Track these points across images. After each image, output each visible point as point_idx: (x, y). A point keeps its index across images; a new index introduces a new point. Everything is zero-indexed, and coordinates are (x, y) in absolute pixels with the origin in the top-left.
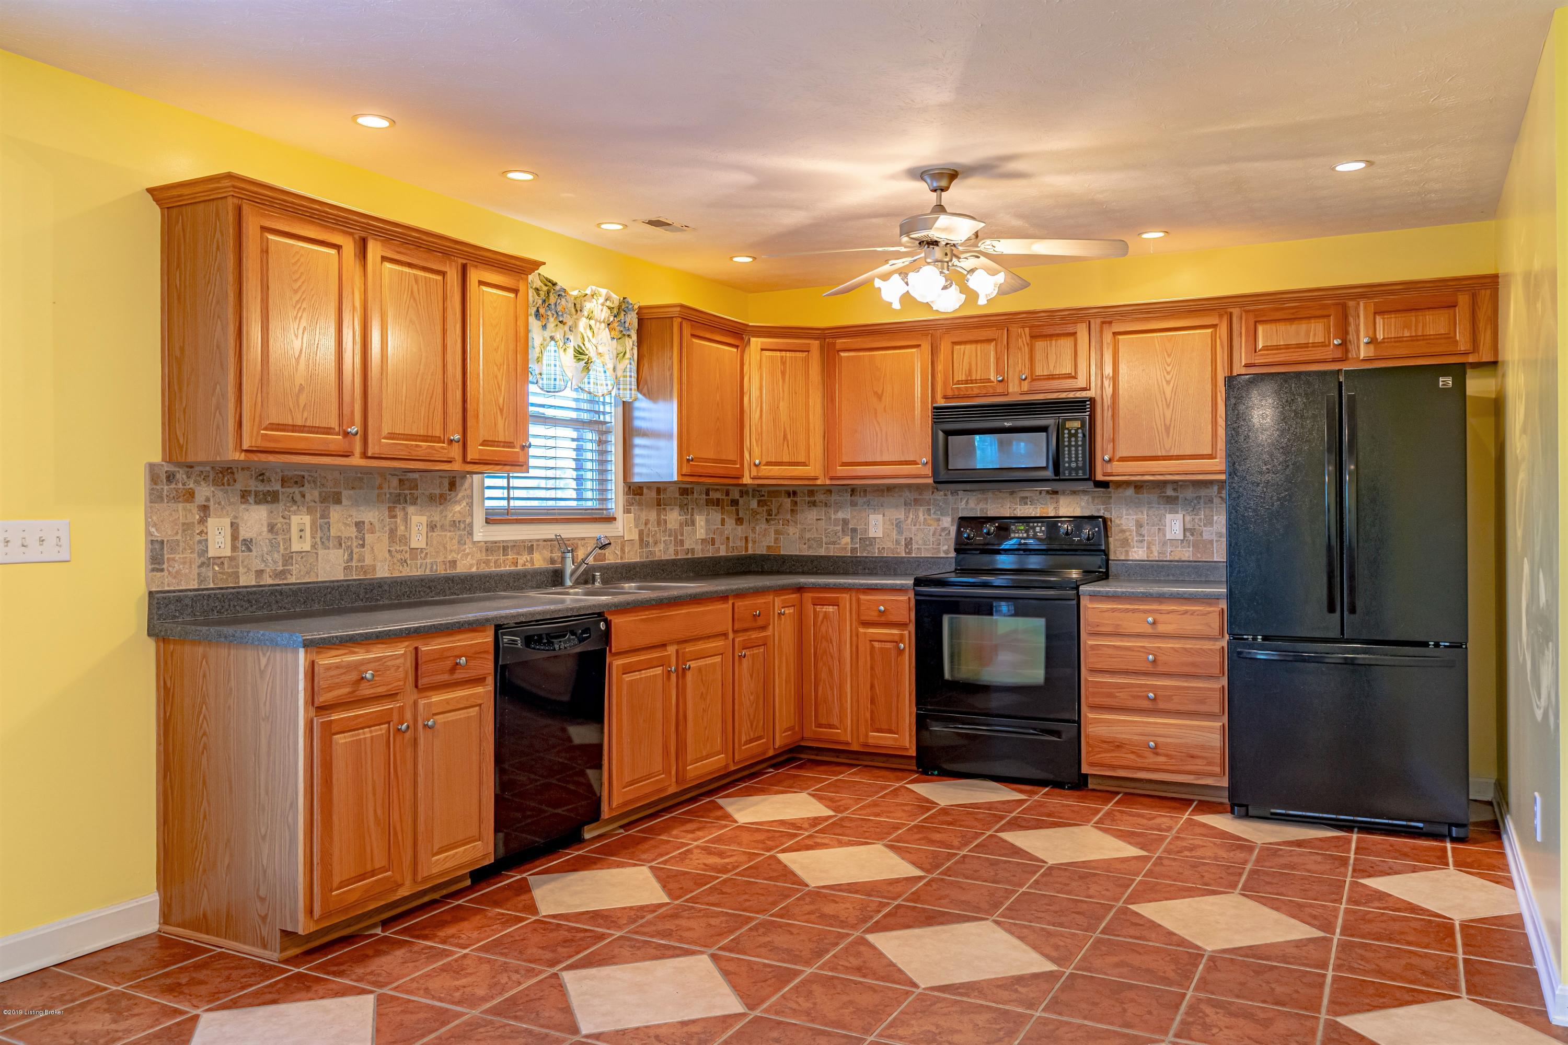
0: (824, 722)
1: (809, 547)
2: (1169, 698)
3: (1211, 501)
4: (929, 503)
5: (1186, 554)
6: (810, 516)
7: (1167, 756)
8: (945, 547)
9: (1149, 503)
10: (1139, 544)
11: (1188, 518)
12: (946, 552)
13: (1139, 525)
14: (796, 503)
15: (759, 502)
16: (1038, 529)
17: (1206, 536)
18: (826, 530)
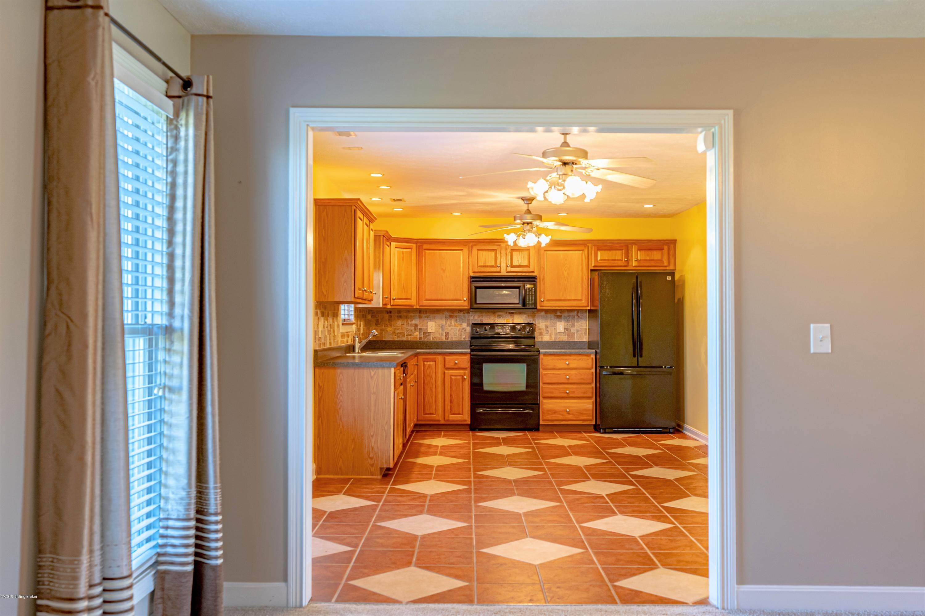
0: (428, 412)
1: (398, 337)
2: (573, 392)
3: (574, 317)
4: (456, 317)
5: (565, 338)
6: (399, 322)
7: (573, 414)
8: (464, 336)
9: (550, 318)
10: (546, 334)
11: (566, 324)
12: (465, 338)
13: (547, 327)
14: (391, 316)
15: (372, 316)
16: (507, 328)
17: (572, 331)
18: (406, 329)
